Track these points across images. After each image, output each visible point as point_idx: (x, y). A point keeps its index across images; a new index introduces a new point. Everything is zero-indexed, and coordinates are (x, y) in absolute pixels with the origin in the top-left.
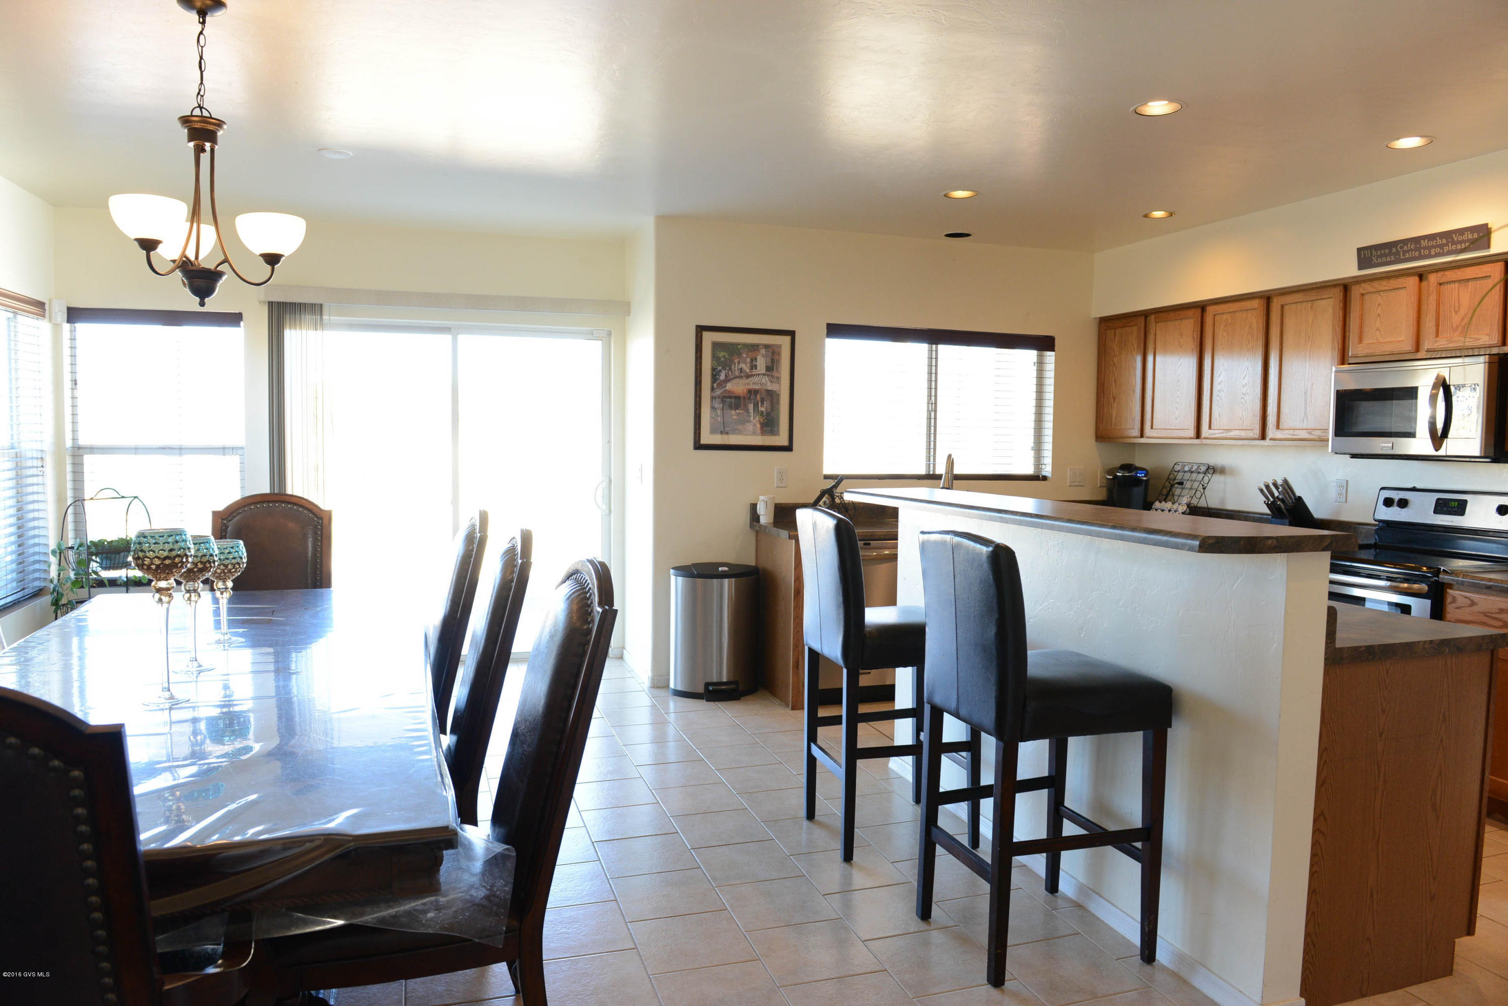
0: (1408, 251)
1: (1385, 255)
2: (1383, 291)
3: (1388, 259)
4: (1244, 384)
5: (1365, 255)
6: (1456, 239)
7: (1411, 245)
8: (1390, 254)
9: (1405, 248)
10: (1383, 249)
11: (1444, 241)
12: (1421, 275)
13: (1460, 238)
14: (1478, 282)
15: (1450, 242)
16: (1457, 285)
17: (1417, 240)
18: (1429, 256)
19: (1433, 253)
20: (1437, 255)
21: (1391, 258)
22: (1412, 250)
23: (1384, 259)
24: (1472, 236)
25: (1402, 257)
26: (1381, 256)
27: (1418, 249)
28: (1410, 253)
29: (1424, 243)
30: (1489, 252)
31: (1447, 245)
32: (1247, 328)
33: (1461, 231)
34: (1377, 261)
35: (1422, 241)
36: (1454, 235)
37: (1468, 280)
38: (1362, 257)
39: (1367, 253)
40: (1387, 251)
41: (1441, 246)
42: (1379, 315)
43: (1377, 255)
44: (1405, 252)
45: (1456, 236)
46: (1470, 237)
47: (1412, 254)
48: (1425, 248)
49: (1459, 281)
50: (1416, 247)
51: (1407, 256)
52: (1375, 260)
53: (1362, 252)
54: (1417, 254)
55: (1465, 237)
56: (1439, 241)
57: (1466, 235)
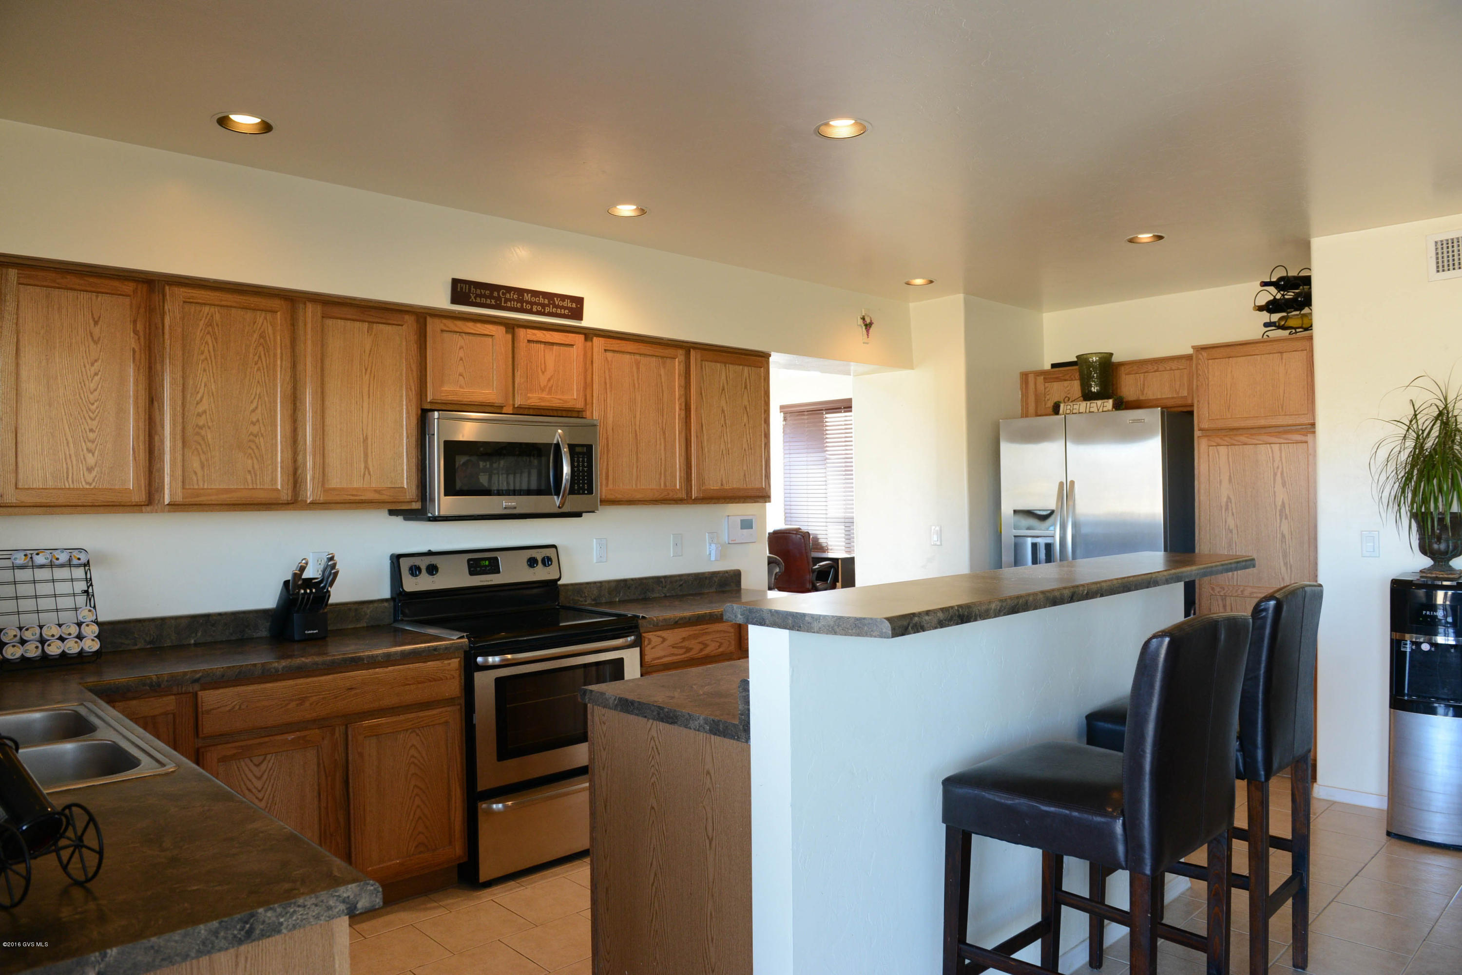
0: (510, 300)
1: (486, 297)
2: (465, 333)
3: (488, 301)
4: (254, 420)
5: (461, 288)
6: (557, 303)
7: (514, 294)
8: (491, 297)
9: (508, 296)
10: (483, 290)
11: (546, 302)
12: (511, 326)
13: (561, 303)
14: (562, 348)
15: (551, 304)
16: (543, 346)
17: (521, 292)
18: (530, 312)
19: (534, 309)
20: (538, 313)
21: (491, 302)
22: (514, 300)
23: (483, 300)
24: (572, 305)
25: (503, 304)
26: (481, 296)
27: (521, 301)
28: (512, 303)
29: (527, 297)
30: (581, 323)
31: (548, 306)
32: (256, 336)
33: (563, 297)
34: (476, 299)
35: (525, 294)
36: (555, 299)
37: (553, 344)
38: (459, 290)
39: (466, 288)
40: (487, 292)
41: (543, 306)
42: (461, 359)
43: (476, 293)
44: (506, 300)
45: (557, 300)
46: (569, 305)
47: (514, 304)
48: (528, 302)
49: (545, 343)
50: (518, 297)
51: (509, 304)
52: (473, 297)
53: (459, 285)
54: (519, 305)
55: (565, 304)
56: (541, 300)
57: (566, 302)
